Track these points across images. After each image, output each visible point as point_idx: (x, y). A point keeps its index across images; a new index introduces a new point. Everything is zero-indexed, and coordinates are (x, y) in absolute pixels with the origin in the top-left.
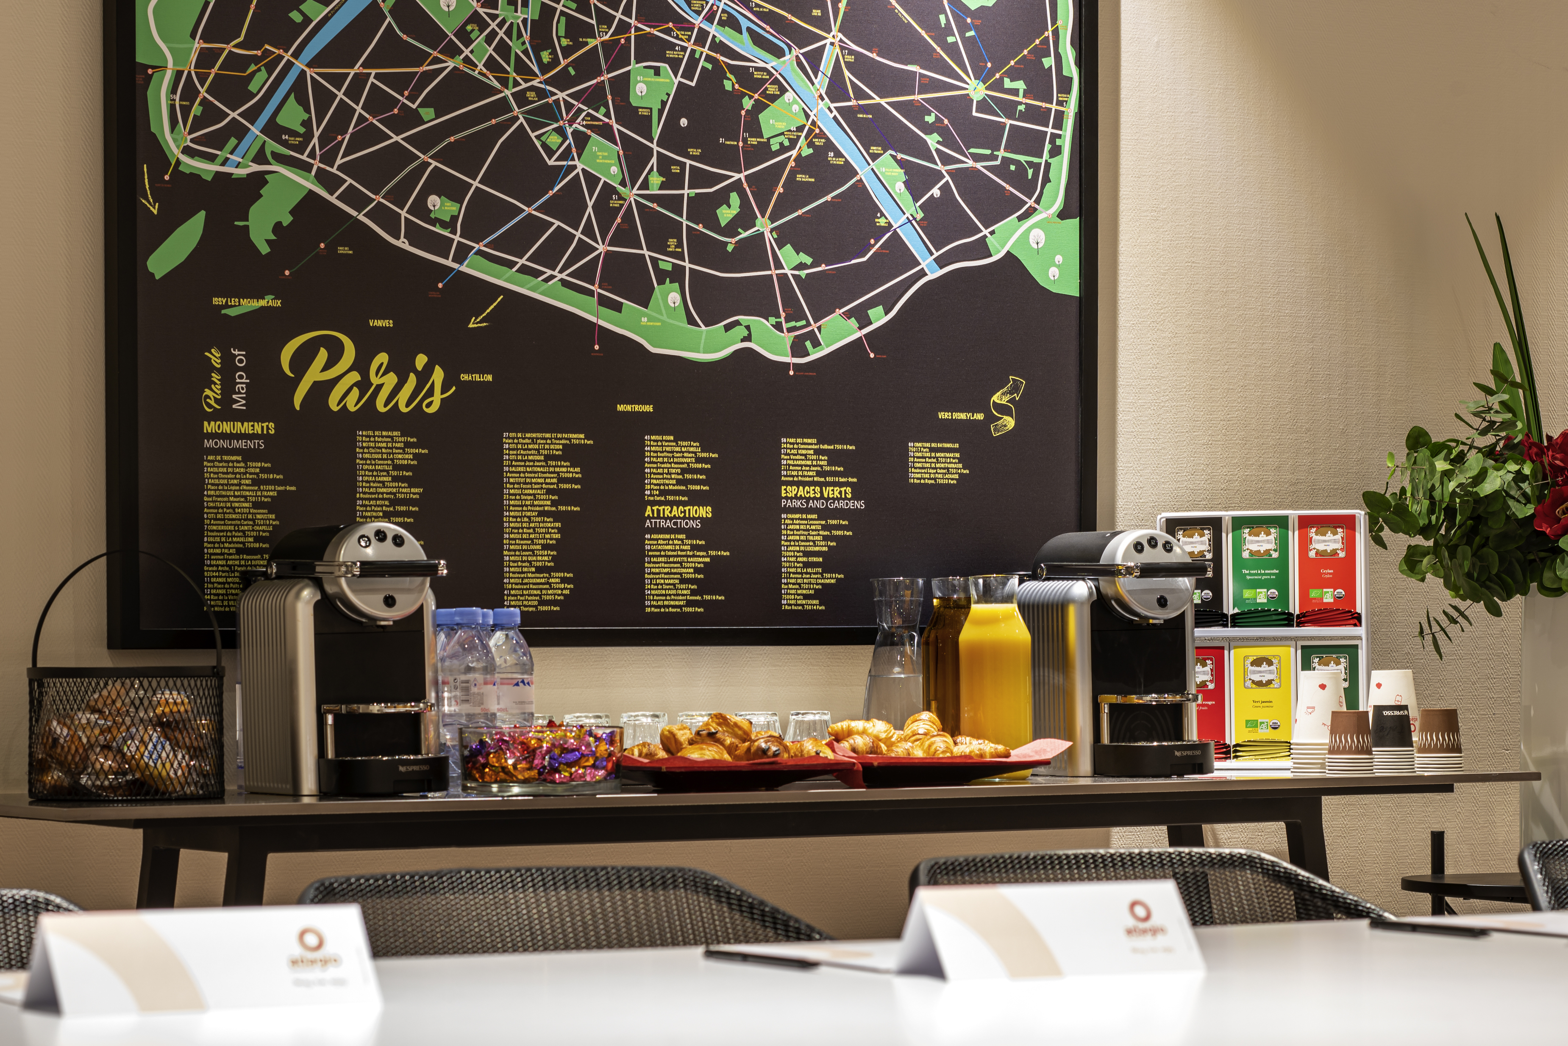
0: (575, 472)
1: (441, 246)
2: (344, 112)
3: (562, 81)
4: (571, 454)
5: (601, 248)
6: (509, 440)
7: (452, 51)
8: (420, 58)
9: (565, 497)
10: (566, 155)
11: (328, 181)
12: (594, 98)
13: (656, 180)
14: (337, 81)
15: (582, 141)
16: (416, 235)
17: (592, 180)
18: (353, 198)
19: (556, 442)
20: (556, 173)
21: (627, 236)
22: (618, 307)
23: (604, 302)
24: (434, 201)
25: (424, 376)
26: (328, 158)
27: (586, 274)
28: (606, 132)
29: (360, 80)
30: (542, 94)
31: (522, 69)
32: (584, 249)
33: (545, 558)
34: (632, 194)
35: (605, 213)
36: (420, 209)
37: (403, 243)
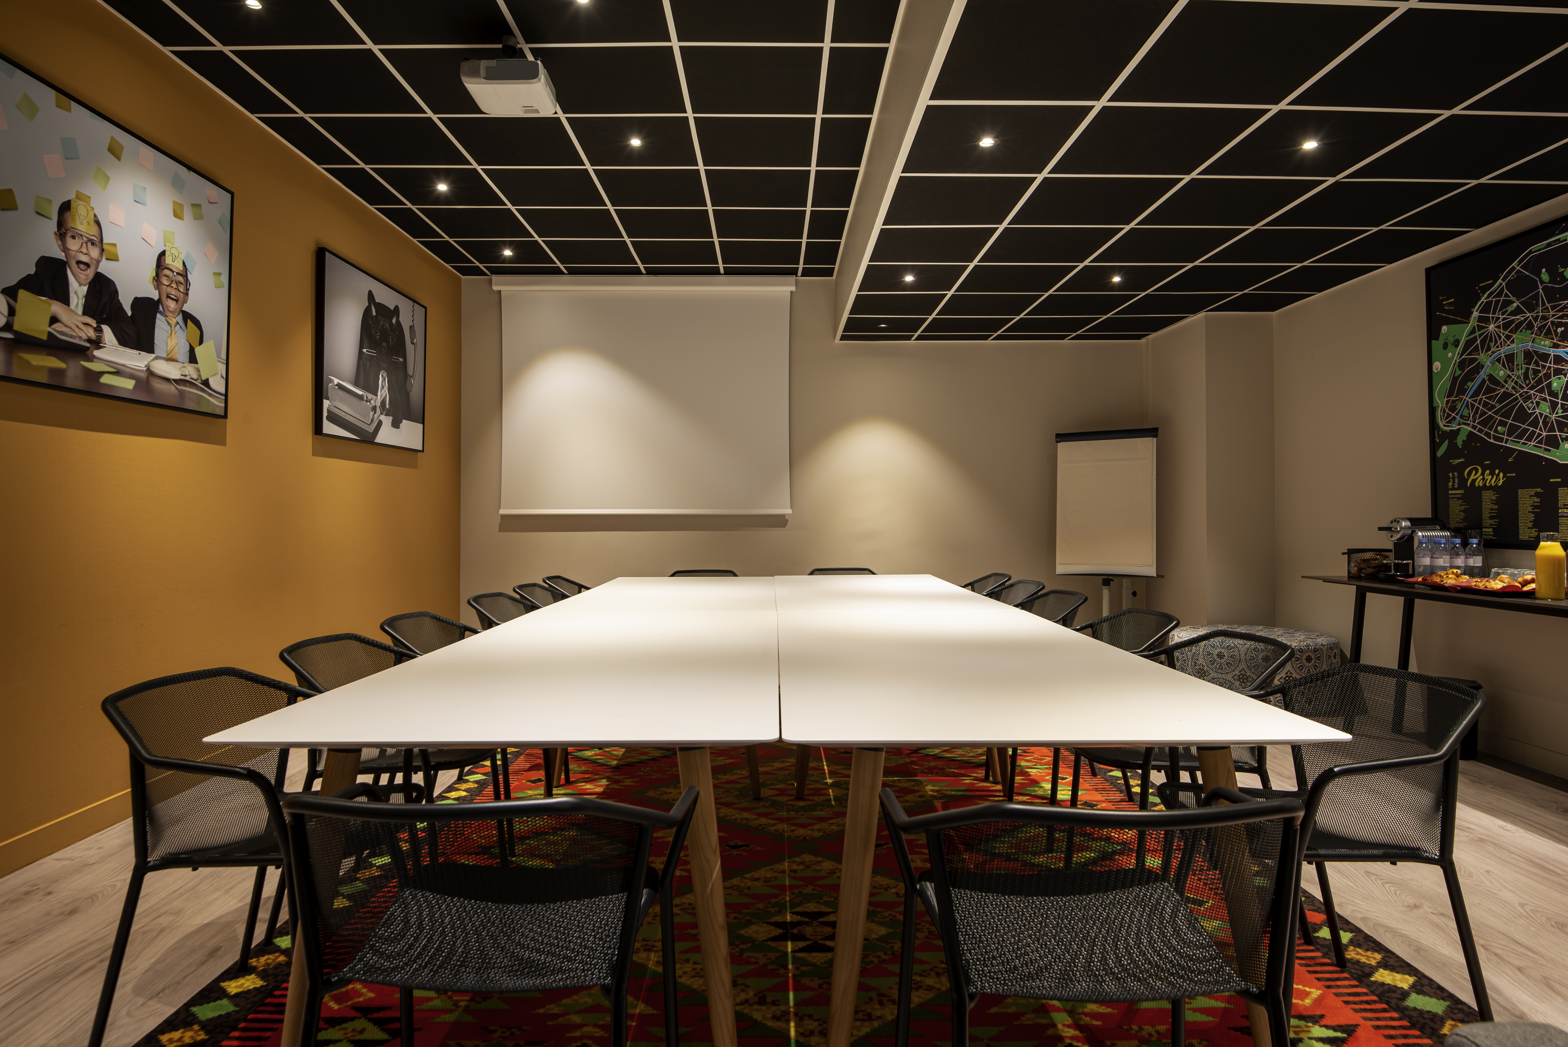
0: (1538, 500)
1: (1501, 440)
2: (1478, 408)
3: (1532, 388)
4: (1537, 495)
5: (1544, 434)
6: (1520, 492)
7: (1503, 386)
8: (1495, 390)
9: (1535, 507)
10: (1534, 409)
11: (1474, 427)
12: (1541, 391)
13: (1560, 411)
14: (1475, 401)
15: (1538, 403)
16: (1495, 438)
17: (1541, 415)
18: (1480, 431)
19: (1533, 491)
20: (1532, 414)
21: (1552, 429)
22: (1549, 451)
23: (1546, 450)
24: (1499, 428)
25: (1498, 475)
26: (1474, 422)
27: (1540, 442)
28: (1545, 400)
29: (1481, 399)
30: (1527, 393)
31: (1522, 387)
32: (1540, 435)
33: (1530, 525)
34: (1553, 417)
35: (1545, 423)
36: (1496, 431)
37: (1492, 441)
